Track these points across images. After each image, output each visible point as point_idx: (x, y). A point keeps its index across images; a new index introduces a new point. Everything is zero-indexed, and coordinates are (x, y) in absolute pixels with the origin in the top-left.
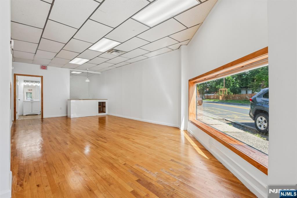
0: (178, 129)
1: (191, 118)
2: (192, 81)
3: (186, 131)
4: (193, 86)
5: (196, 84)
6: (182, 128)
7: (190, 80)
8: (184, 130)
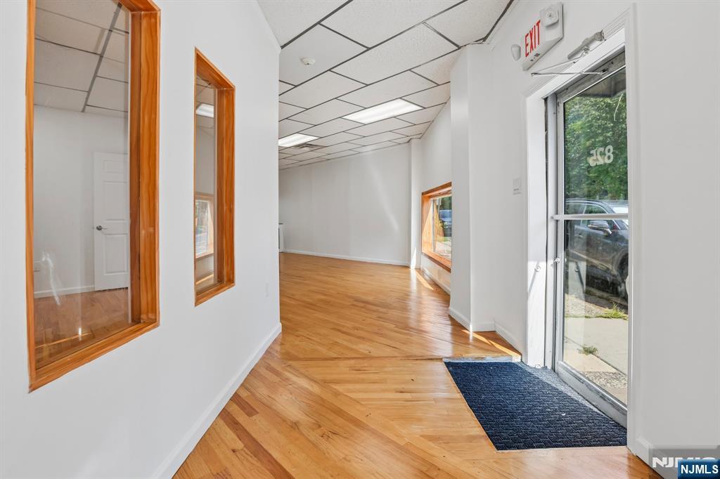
0: (408, 267)
1: (425, 250)
2: (426, 195)
3: (419, 270)
4: (427, 201)
5: (432, 199)
6: (413, 265)
7: (423, 194)
8: (416, 269)
